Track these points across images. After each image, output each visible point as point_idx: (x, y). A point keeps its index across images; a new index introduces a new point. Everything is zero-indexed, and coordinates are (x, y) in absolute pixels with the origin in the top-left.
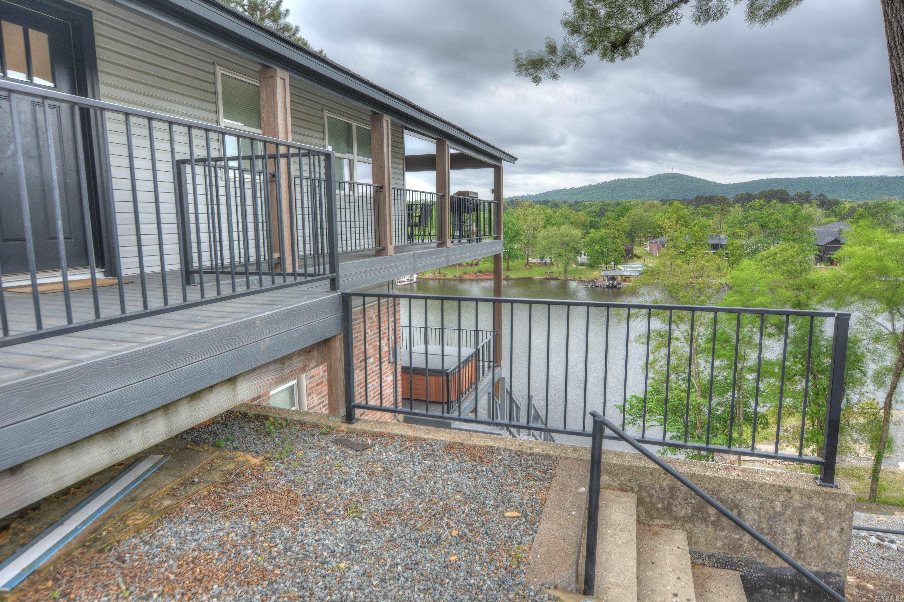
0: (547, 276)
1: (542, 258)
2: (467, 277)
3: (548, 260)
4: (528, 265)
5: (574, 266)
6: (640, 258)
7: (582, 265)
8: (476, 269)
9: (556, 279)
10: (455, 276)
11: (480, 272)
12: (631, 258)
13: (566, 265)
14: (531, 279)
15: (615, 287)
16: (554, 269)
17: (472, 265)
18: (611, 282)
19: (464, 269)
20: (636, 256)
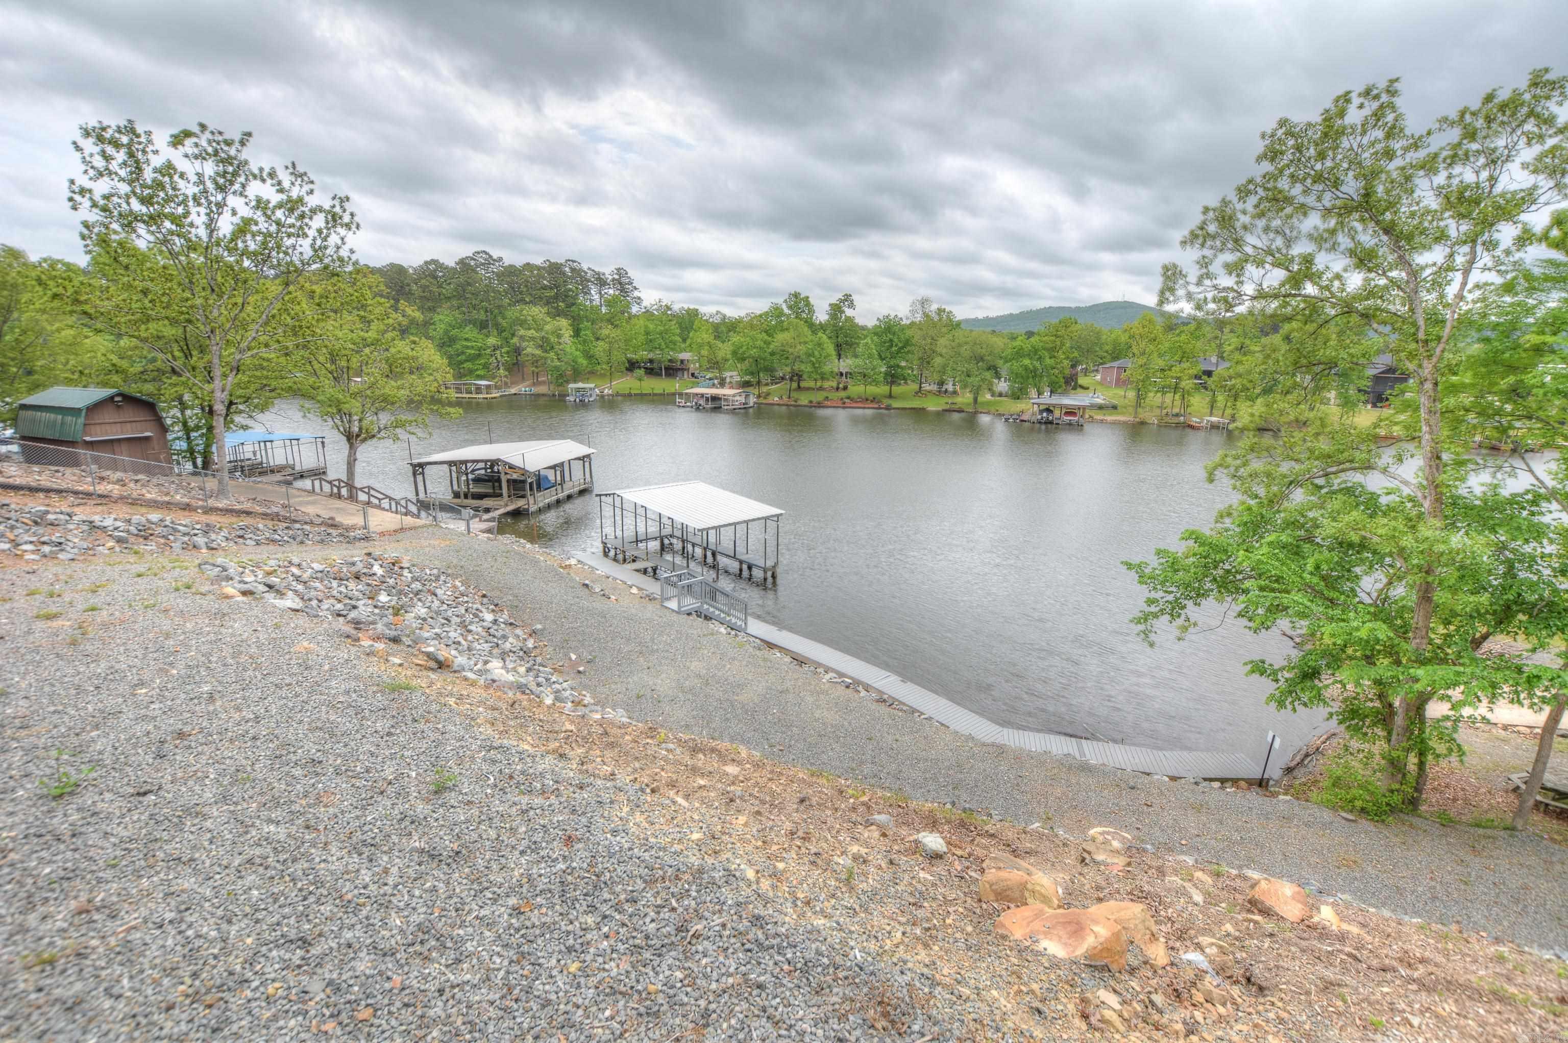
0: (948, 407)
1: (941, 383)
2: (829, 403)
3: (950, 388)
4: (919, 392)
5: (988, 396)
6: (1087, 388)
7: (1000, 395)
8: (842, 394)
9: (960, 411)
10: (811, 402)
11: (848, 398)
12: (1074, 388)
13: (976, 392)
14: (924, 409)
15: (1051, 423)
16: (959, 400)
17: (838, 389)
18: (1045, 414)
19: (825, 394)
20: (1082, 387)
